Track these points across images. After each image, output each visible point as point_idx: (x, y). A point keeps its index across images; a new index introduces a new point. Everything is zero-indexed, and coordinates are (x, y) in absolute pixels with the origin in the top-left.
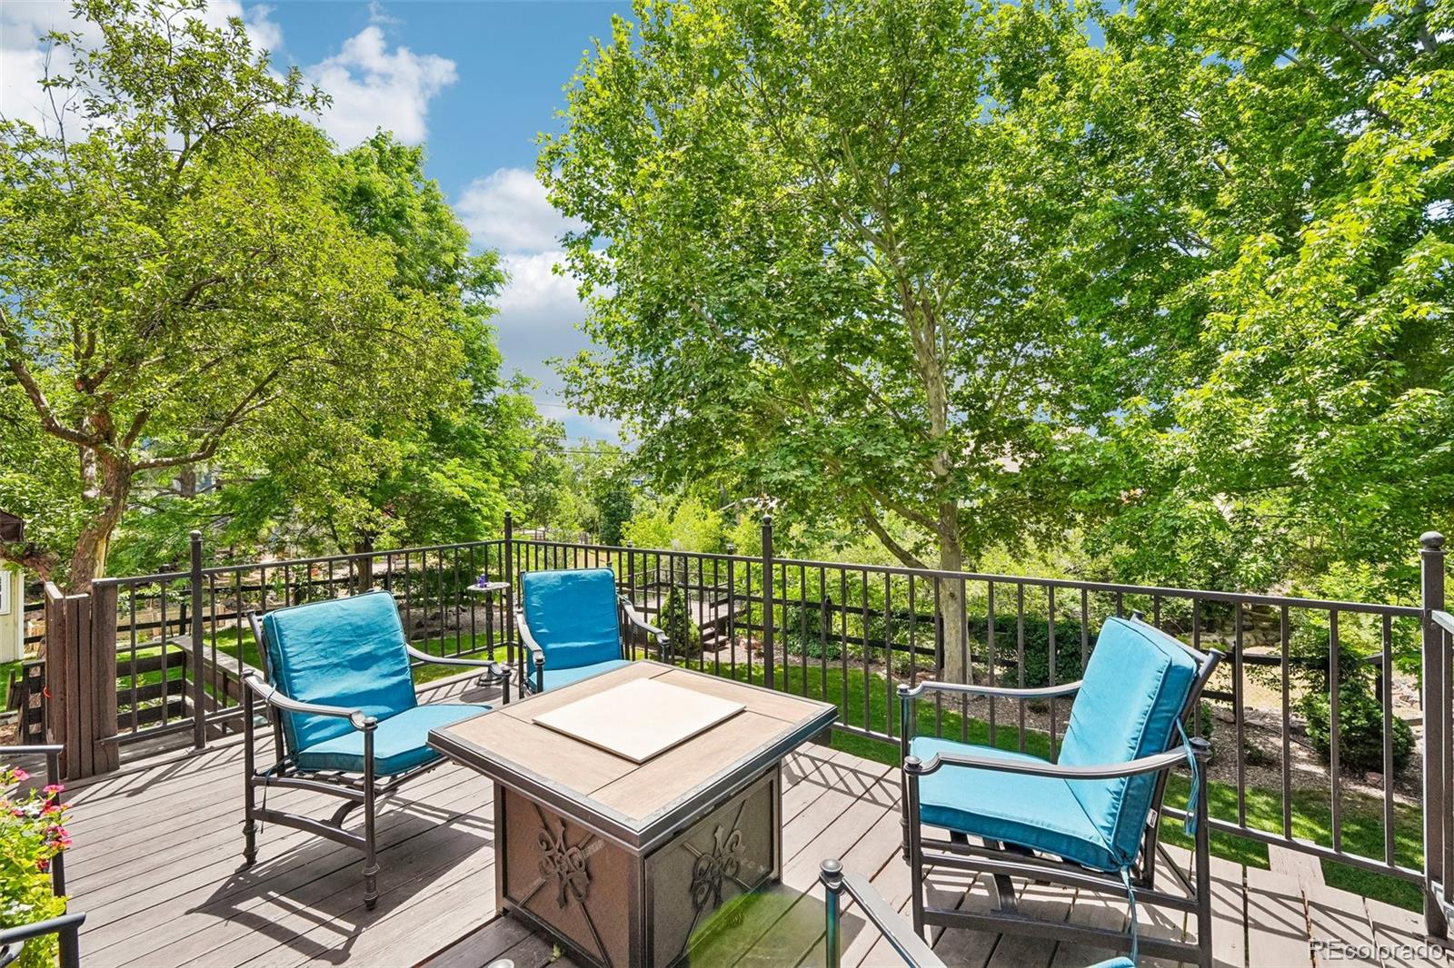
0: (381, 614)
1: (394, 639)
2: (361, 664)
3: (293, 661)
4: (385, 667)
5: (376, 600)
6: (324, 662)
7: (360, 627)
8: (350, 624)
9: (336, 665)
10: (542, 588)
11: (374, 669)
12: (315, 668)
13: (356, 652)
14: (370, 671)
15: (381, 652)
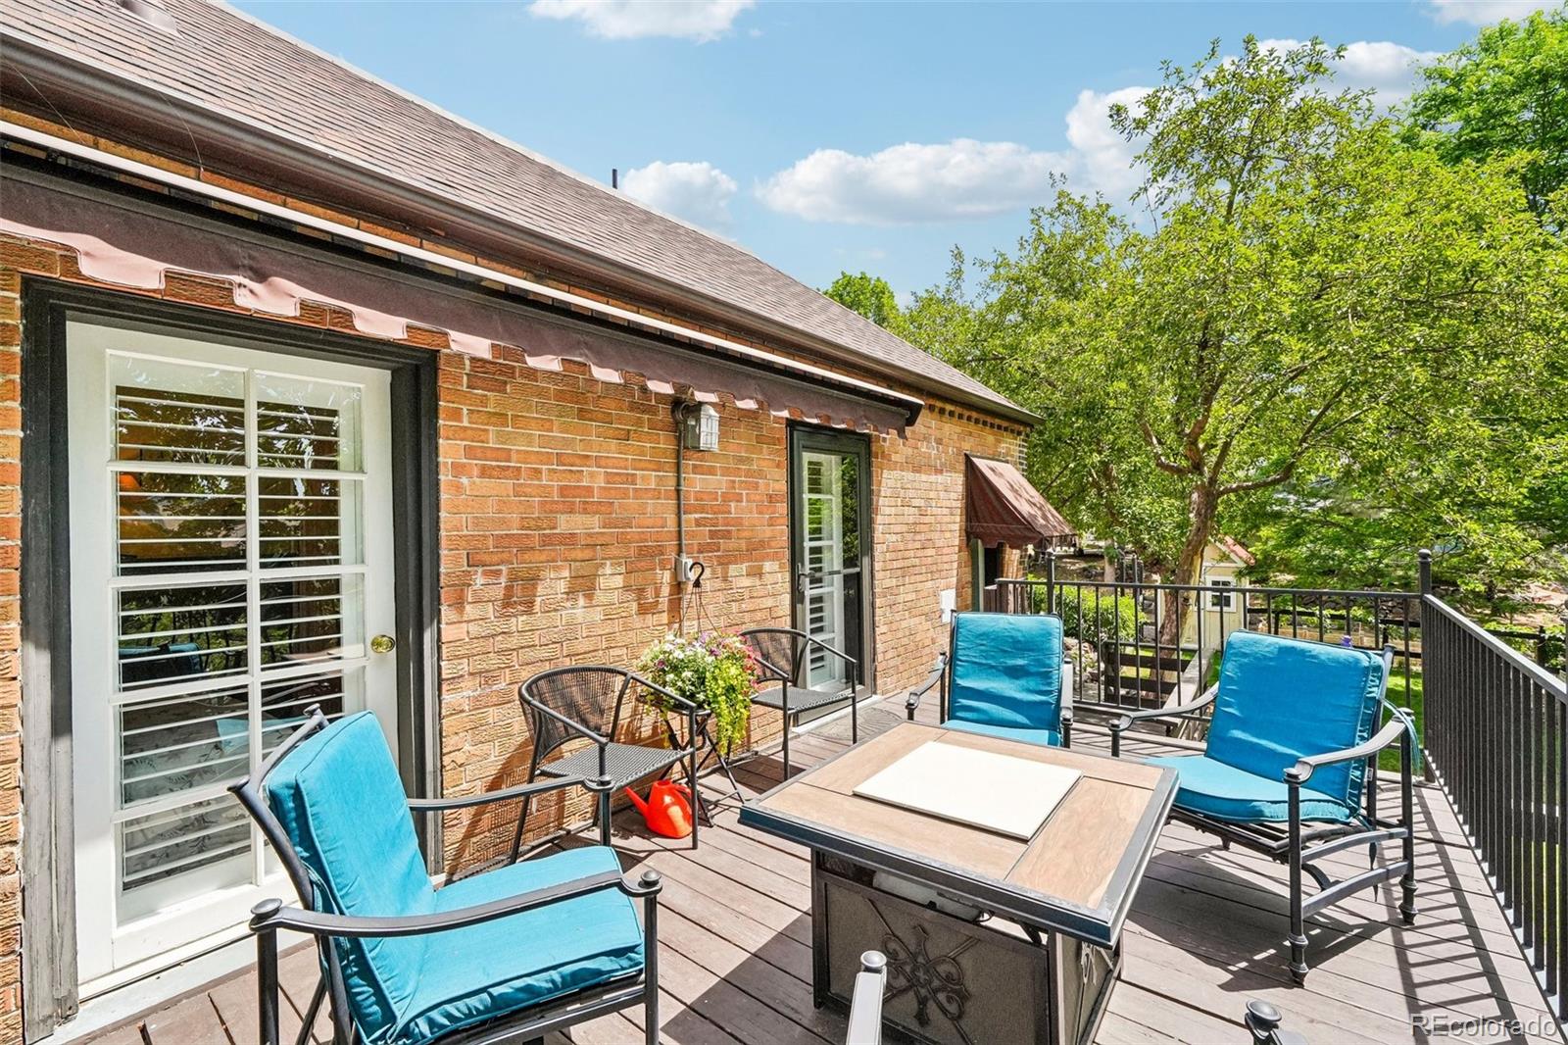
0: (1043, 635)
1: (1048, 662)
2: (1014, 673)
3: (960, 652)
4: (1032, 683)
5: (1042, 622)
6: (984, 661)
7: (1019, 641)
8: (1012, 637)
9: (992, 667)
10: (1245, 655)
11: (1022, 682)
12: (975, 663)
13: (1011, 662)
14: (1018, 682)
15: (1033, 669)
